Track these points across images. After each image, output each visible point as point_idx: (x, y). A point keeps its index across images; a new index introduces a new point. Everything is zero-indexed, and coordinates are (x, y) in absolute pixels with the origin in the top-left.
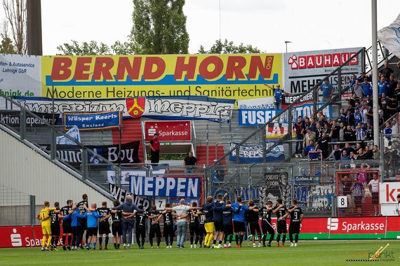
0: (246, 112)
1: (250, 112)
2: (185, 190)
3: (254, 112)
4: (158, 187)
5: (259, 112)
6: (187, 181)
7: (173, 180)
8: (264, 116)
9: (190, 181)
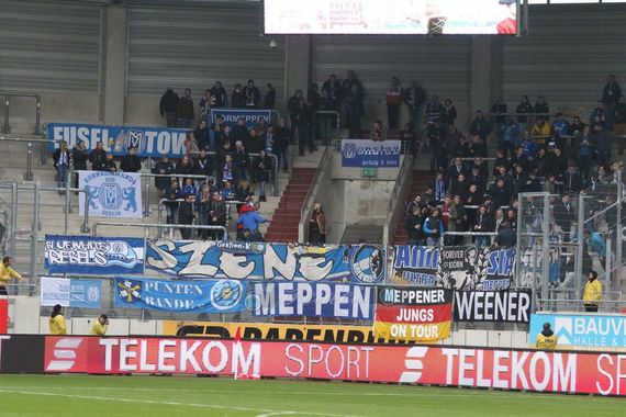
0: (60, 129)
1: (66, 129)
2: (348, 306)
3: (73, 129)
4: (302, 300)
5: (81, 130)
6: (352, 290)
7: (327, 288)
8: (89, 137)
9: (357, 290)
